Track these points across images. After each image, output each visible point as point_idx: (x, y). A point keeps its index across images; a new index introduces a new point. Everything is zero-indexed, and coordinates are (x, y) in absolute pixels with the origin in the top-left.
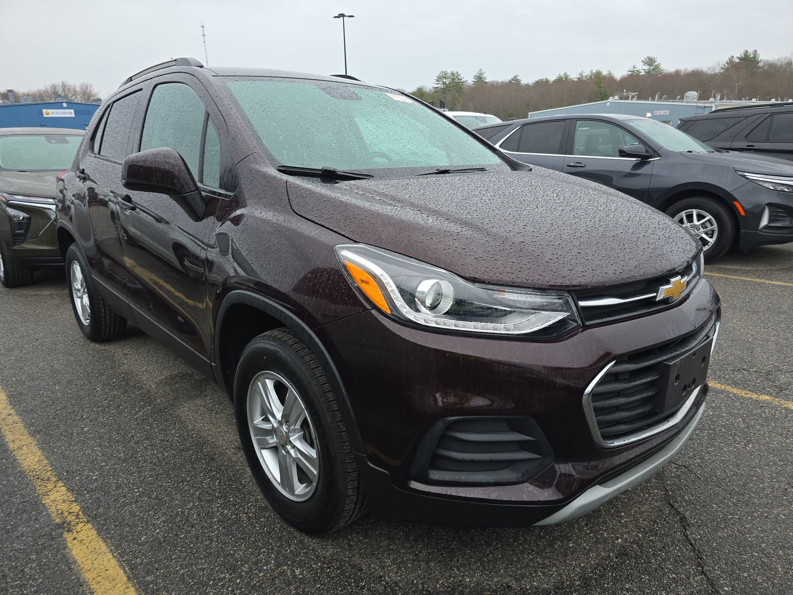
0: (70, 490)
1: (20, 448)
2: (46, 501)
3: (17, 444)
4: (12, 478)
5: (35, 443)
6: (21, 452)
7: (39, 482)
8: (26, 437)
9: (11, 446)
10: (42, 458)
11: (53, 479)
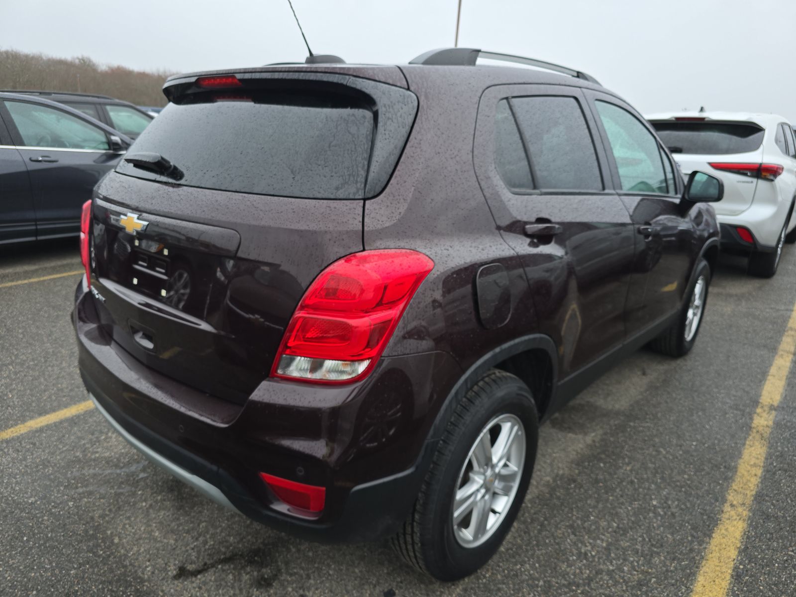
0: (752, 419)
1: (755, 465)
2: (771, 423)
3: (754, 471)
4: (779, 448)
5: (741, 461)
6: (757, 461)
7: (765, 435)
8: (743, 471)
9: (759, 472)
10: (747, 446)
11: (755, 431)
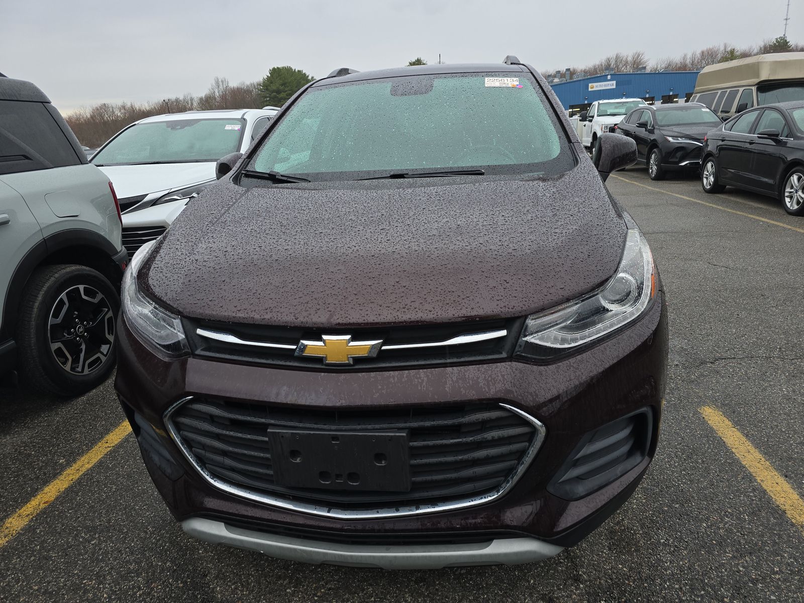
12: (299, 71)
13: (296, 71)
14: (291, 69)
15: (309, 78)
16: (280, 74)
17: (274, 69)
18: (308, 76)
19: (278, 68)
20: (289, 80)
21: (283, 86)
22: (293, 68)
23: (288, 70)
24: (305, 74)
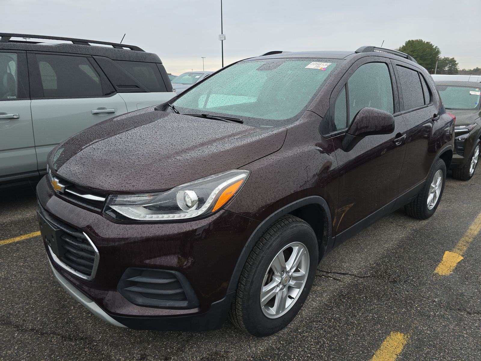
12: (427, 43)
13: (425, 42)
14: (422, 41)
15: (433, 47)
16: (413, 44)
17: (409, 41)
18: (433, 46)
19: (412, 40)
20: (418, 49)
21: (412, 52)
22: (423, 41)
23: (420, 42)
24: (431, 44)
